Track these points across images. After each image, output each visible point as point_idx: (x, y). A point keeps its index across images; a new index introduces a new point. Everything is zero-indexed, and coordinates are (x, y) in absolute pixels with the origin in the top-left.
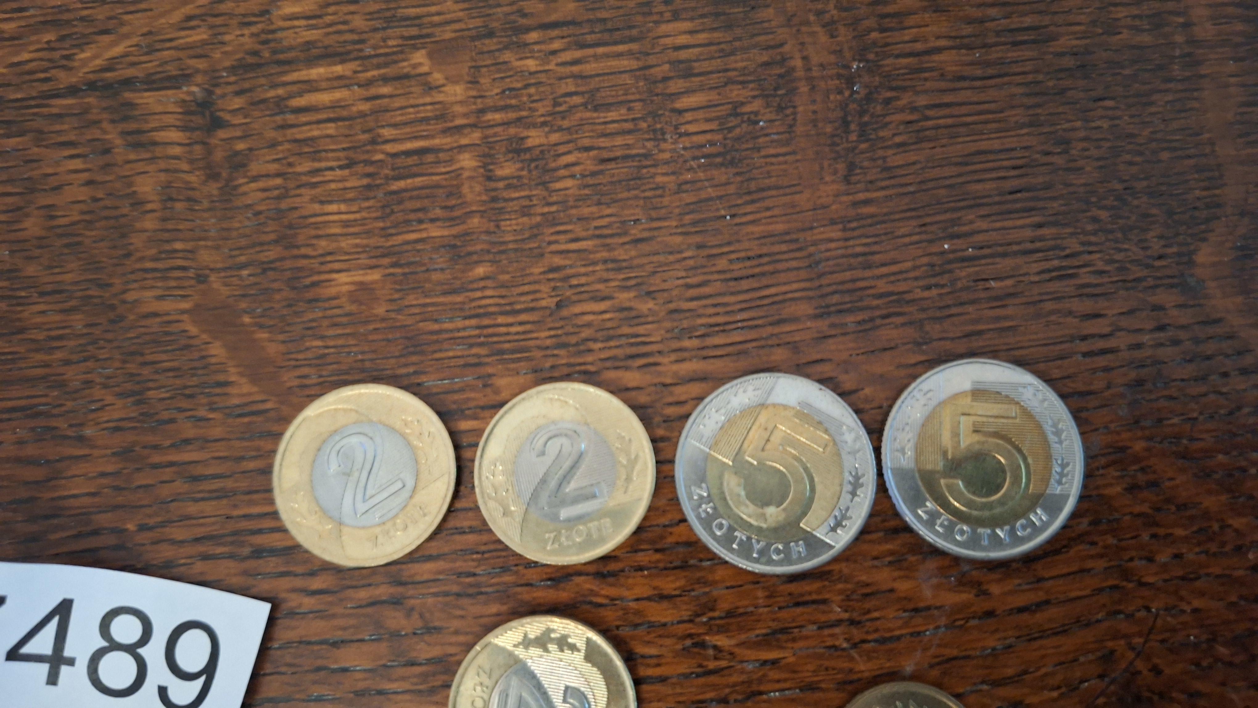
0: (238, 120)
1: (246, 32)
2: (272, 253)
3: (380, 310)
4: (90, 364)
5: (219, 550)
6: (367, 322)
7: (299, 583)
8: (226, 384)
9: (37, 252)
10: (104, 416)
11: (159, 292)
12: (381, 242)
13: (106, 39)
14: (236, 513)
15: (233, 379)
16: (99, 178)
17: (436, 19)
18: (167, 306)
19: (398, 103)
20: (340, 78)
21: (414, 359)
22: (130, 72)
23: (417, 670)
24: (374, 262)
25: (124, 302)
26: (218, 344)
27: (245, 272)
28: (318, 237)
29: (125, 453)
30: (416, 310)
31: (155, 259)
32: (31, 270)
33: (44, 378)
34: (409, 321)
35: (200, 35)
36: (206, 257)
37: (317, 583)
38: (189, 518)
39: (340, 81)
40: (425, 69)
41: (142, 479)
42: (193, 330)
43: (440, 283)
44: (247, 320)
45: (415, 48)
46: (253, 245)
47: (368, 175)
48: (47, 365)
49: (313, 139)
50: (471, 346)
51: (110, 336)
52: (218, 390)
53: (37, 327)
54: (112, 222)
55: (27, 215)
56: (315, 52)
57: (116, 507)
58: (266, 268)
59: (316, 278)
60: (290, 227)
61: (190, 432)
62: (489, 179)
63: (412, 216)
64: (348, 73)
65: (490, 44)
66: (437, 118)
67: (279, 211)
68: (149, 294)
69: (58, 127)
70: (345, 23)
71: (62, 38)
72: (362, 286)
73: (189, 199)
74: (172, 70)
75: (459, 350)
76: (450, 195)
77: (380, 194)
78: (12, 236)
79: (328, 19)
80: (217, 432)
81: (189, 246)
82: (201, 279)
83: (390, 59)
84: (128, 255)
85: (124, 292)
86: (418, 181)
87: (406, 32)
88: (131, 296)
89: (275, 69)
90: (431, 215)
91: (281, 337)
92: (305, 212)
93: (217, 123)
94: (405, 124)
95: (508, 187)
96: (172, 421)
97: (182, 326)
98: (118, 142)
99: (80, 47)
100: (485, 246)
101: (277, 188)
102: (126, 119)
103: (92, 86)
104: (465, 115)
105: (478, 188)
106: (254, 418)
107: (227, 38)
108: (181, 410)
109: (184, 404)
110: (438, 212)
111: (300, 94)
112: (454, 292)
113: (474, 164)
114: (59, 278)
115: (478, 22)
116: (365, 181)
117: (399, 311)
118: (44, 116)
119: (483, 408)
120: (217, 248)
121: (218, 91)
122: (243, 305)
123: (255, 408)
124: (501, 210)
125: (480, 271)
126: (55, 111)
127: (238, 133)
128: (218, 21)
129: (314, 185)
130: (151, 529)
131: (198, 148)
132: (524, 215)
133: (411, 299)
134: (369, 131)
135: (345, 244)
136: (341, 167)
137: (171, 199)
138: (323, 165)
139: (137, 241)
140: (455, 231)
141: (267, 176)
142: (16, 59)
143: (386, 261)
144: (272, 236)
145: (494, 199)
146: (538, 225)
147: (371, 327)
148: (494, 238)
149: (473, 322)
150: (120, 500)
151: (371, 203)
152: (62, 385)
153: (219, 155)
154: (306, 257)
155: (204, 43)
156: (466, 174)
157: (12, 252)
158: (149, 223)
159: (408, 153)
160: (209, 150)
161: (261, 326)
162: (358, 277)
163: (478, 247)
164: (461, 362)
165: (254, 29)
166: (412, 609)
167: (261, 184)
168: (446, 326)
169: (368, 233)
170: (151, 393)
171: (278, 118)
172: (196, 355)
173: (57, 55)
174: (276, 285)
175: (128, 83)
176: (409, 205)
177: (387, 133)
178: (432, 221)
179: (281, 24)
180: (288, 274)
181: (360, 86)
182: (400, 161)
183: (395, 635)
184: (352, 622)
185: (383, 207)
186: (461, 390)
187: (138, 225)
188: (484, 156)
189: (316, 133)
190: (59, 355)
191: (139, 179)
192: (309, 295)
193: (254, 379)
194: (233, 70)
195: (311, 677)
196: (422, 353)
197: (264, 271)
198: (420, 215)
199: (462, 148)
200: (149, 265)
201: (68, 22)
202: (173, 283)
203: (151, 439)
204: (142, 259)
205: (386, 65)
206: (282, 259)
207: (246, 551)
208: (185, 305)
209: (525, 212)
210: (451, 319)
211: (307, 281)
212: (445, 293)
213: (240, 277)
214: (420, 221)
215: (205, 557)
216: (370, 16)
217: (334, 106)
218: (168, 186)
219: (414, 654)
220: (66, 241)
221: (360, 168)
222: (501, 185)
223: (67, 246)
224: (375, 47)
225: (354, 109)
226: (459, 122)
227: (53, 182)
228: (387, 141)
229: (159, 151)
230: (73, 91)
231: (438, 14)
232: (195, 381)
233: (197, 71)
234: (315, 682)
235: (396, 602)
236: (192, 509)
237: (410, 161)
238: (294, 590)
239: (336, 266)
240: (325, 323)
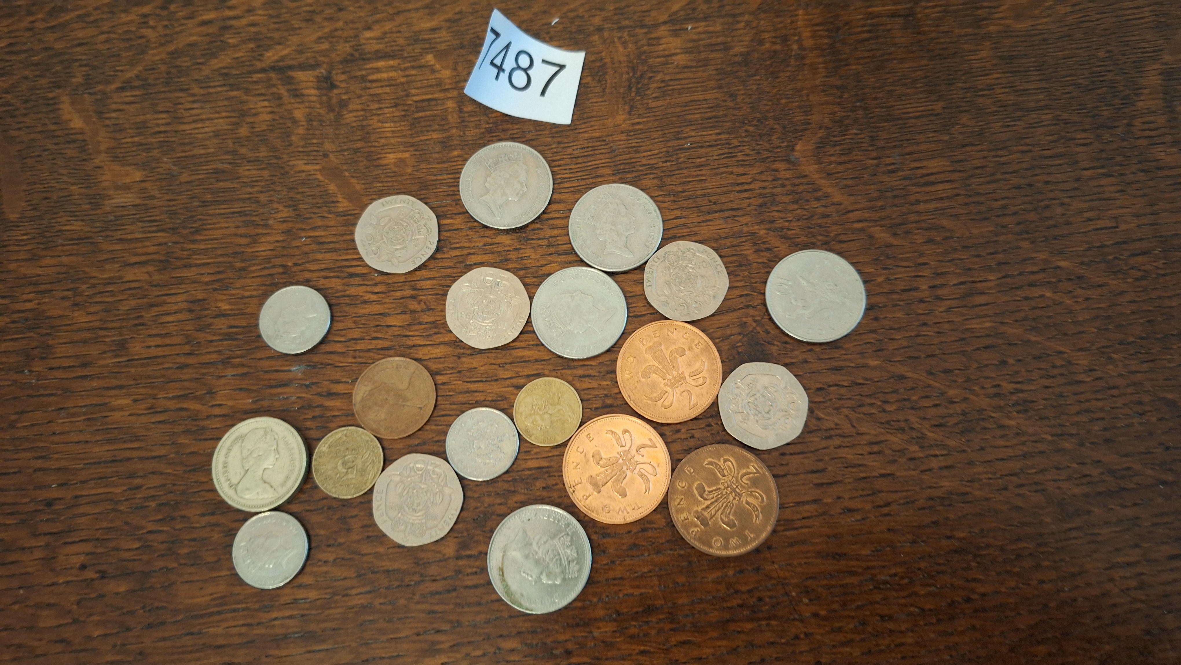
0: (343, 85)
1: (347, 45)
2: (359, 145)
3: (409, 171)
4: (272, 193)
5: (332, 274)
6: (402, 176)
7: (369, 289)
8: (337, 202)
9: (247, 143)
10: (278, 215)
11: (305, 162)
12: (411, 140)
13: (279, 47)
14: (341, 258)
15: (340, 200)
16: (276, 110)
17: (438, 40)
18: (309, 167)
19: (419, 78)
20: (392, 67)
21: (424, 192)
22: (291, 63)
23: (422, 327)
24: (406, 149)
25: (288, 166)
26: (333, 184)
27: (346, 153)
28: (380, 138)
29: (288, 232)
30: (424, 171)
31: (303, 147)
32: (243, 151)
33: (249, 199)
34: (422, 175)
35: (325, 46)
36: (328, 146)
37: (377, 289)
38: (318, 260)
39: (392, 68)
40: (432, 63)
41: (295, 243)
42: (321, 178)
43: (437, 159)
44: (347, 174)
45: (428, 53)
46: (351, 141)
47: (404, 110)
48: (250, 193)
49: (378, 94)
50: (450, 186)
51: (281, 181)
52: (333, 205)
53: (247, 177)
54: (283, 130)
55: (241, 127)
56: (380, 55)
57: (282, 256)
58: (356, 151)
59: (379, 156)
60: (368, 133)
61: (319, 223)
62: (461, 112)
63: (424, 129)
64: (396, 65)
65: (463, 52)
66: (437, 85)
67: (362, 126)
68: (300, 162)
69: (256, 87)
70: (395, 41)
71: (258, 46)
72: (401, 160)
73: (320, 121)
74: (312, 62)
75: (445, 188)
76: (442, 119)
77: (410, 119)
78: (234, 136)
79: (386, 40)
80: (332, 223)
81: (320, 141)
82: (325, 156)
83: (415, 58)
84: (291, 145)
85: (289, 161)
86: (428, 113)
87: (423, 46)
88: (291, 163)
89: (361, 62)
90: (433, 128)
91: (363, 182)
92: (375, 127)
93: (333, 86)
94: (422, 88)
95: (470, 116)
96: (310, 218)
97: (316, 177)
98: (286, 94)
99: (267, 50)
100: (458, 142)
101: (362, 116)
102: (289, 83)
103: (273, 68)
104: (451, 84)
105: (456, 116)
106: (349, 217)
107: (338, 48)
108: (314, 213)
109: (317, 211)
110: (437, 127)
111: (373, 73)
112: (443, 162)
113: (454, 105)
114: (257, 155)
115: (458, 42)
116: (403, 113)
117: (417, 171)
118: (249, 82)
119: (455, 214)
120: (333, 142)
121: (334, 72)
122: (345, 168)
123: (350, 213)
124: (466, 126)
125: (456, 153)
126: (255, 79)
127: (343, 91)
128: (334, 40)
129: (379, 115)
130: (300, 265)
131: (324, 98)
132: (476, 128)
133: (423, 165)
134: (406, 91)
135: (393, 141)
136: (391, 107)
137: (311, 120)
138: (383, 106)
139: (294, 138)
140: (444, 135)
141: (357, 111)
142: (236, 56)
143: (412, 149)
144: (359, 137)
145: (463, 121)
146: (483, 133)
147: (405, 177)
148: (462, 139)
149: (452, 176)
150: (285, 252)
151: (406, 123)
152: (258, 202)
153: (334, 101)
154: (375, 147)
155: (327, 50)
156: (450, 110)
157: (234, 143)
158: (301, 131)
159: (423, 101)
160: (329, 99)
161: (353, 177)
162: (399, 155)
163: (455, 143)
164: (446, 193)
165: (351, 44)
166: (421, 301)
167: (355, 114)
168: (439, 177)
169: (404, 136)
170: (301, 206)
171: (363, 85)
172: (323, 189)
173: (255, 54)
174: (360, 159)
175: (290, 67)
176: (423, 124)
177: (413, 91)
178: (434, 131)
179: (364, 41)
180: (366, 154)
181: (401, 70)
182: (419, 104)
183: (413, 312)
184: (393, 306)
185: (411, 125)
186: (445, 206)
187: (295, 132)
188: (459, 102)
189: (380, 91)
190: (256, 189)
191: (296, 111)
192: (376, 163)
193: (350, 200)
194: (341, 62)
195: (374, 329)
196: (428, 189)
197: (355, 153)
198: (428, 128)
199: (448, 98)
200: (300, 149)
201: (261, 39)
202: (312, 158)
203: (300, 226)
204: (298, 147)
205: (414, 61)
206: (363, 148)
207: (345, 275)
208: (317, 167)
209: (477, 127)
210: (442, 174)
211: (375, 157)
212: (438, 163)
213: (344, 155)
214: (428, 131)
215: (325, 278)
216: (407, 38)
217: (389, 79)
218: (309, 114)
219: (421, 320)
220: (260, 138)
221: (401, 107)
222: (466, 115)
223: (261, 140)
224: (408, 53)
225: (398, 81)
226: (447, 87)
227: (253, 111)
228: (414, 95)
229: (305, 98)
230: (263, 70)
231: (439, 38)
232: (321, 201)
233: (324, 62)
234: (375, 332)
235: (413, 297)
236: (319, 256)
237: (424, 104)
238: (366, 292)
239: (388, 151)
240: (383, 176)
